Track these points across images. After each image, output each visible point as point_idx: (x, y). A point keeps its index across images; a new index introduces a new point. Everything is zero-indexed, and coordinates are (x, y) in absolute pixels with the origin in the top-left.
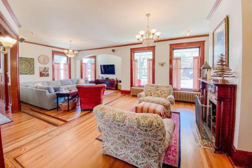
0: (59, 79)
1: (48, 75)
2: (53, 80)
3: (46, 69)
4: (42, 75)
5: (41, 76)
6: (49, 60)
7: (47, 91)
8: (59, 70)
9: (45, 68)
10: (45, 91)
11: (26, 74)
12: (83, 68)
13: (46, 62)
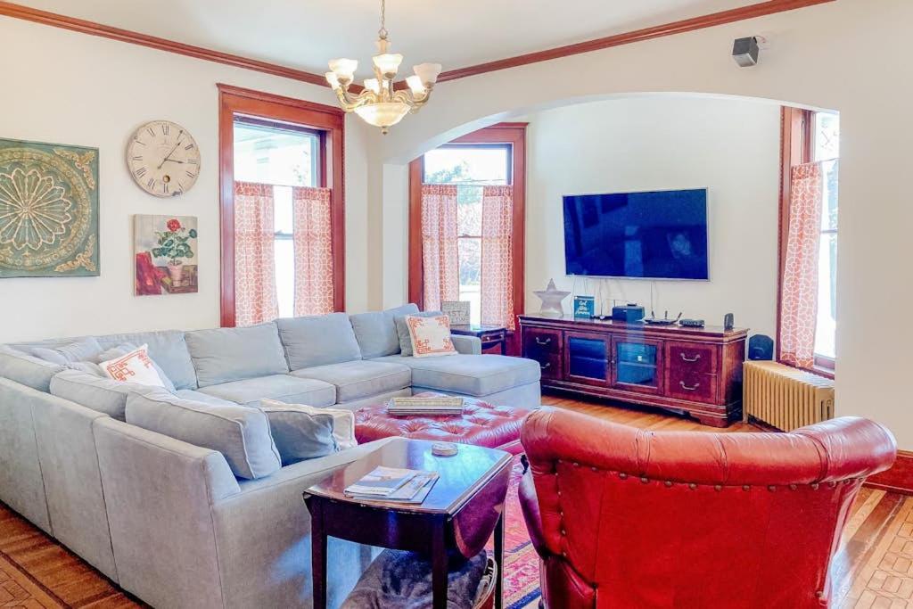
0: (268, 318)
1: (189, 284)
2: (228, 320)
3: (177, 235)
4: (148, 279)
5: (142, 290)
6: (196, 163)
7: (216, 459)
8: (261, 238)
9: (174, 225)
10: (203, 466)
11: (43, 271)
12: (430, 227)
13: (179, 174)
